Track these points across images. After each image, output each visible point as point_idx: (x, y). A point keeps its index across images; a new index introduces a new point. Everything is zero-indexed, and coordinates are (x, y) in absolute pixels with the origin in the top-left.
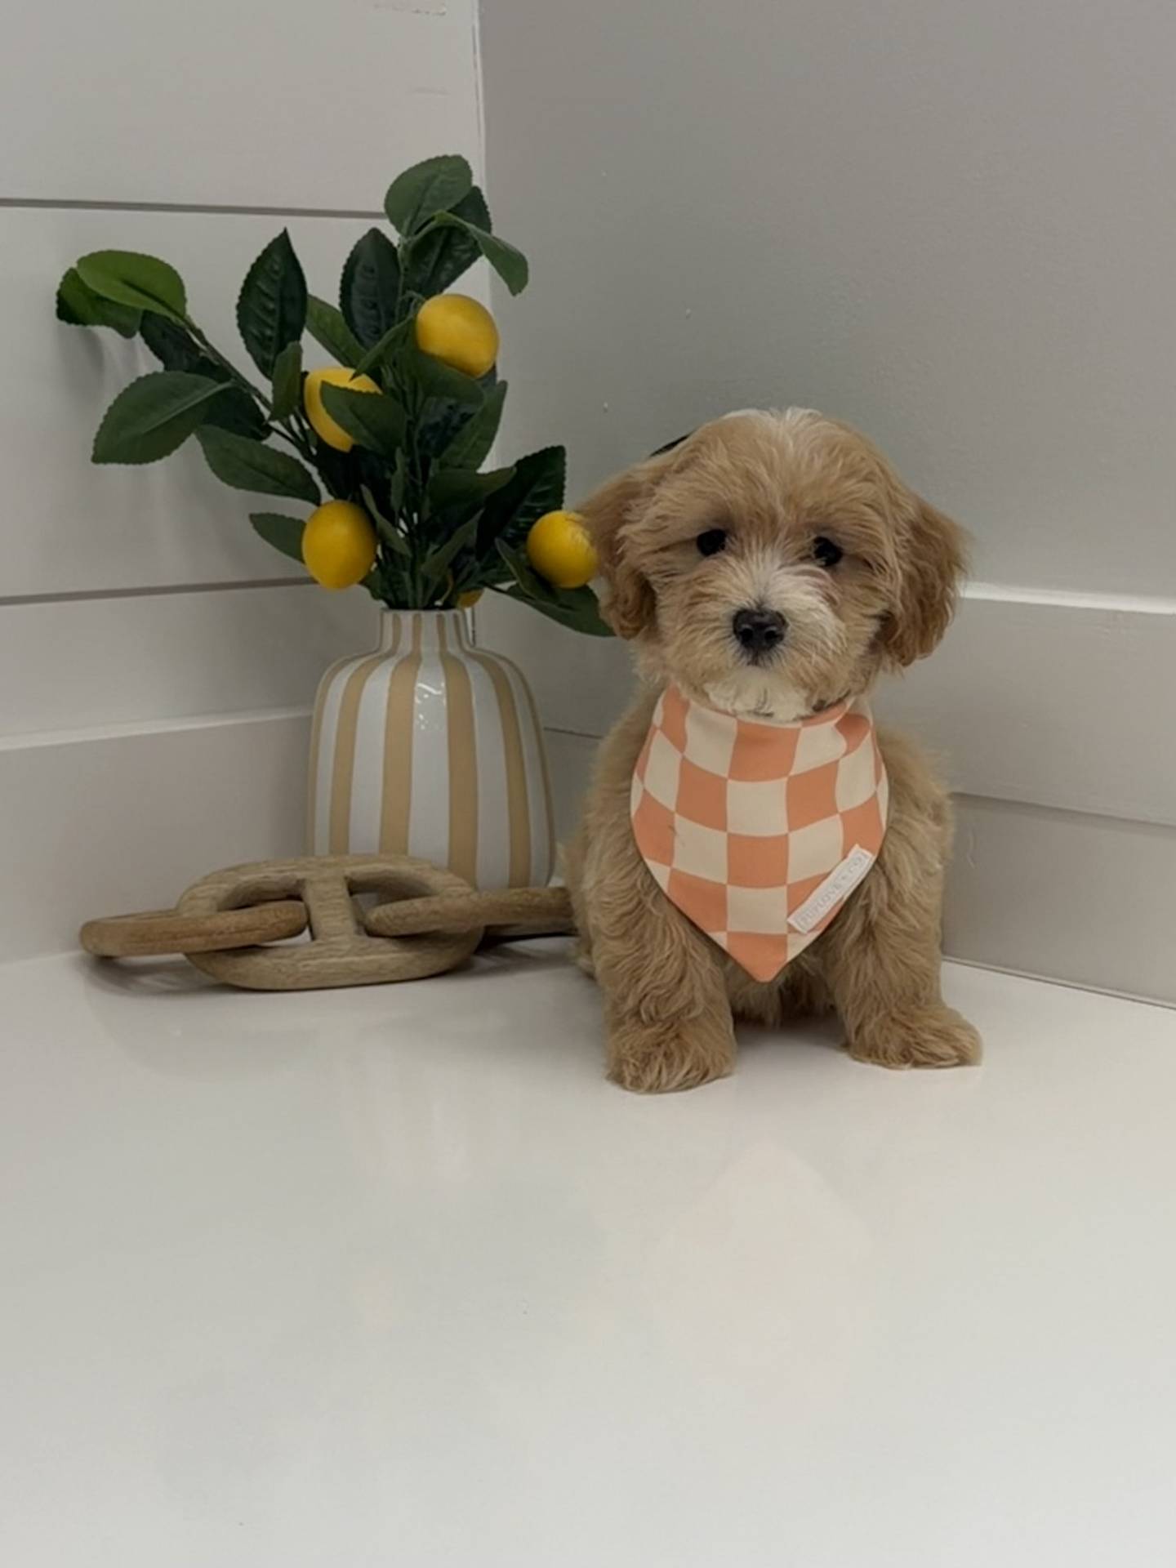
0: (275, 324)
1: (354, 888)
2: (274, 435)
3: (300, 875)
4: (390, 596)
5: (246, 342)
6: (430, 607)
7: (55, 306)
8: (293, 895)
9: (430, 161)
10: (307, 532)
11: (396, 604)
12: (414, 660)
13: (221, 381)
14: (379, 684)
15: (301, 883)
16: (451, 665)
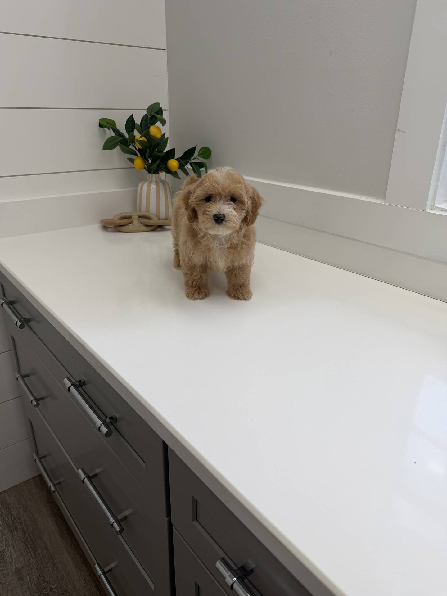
0: (131, 128)
1: (140, 217)
2: (131, 146)
3: (131, 215)
4: (149, 171)
5: (126, 131)
6: (155, 173)
7: (98, 125)
8: (130, 217)
9: (154, 103)
10: (135, 160)
11: (150, 172)
12: (151, 181)
13: (122, 137)
14: (146, 186)
15: (131, 216)
16: (157, 183)
